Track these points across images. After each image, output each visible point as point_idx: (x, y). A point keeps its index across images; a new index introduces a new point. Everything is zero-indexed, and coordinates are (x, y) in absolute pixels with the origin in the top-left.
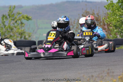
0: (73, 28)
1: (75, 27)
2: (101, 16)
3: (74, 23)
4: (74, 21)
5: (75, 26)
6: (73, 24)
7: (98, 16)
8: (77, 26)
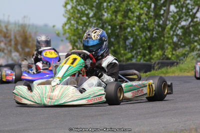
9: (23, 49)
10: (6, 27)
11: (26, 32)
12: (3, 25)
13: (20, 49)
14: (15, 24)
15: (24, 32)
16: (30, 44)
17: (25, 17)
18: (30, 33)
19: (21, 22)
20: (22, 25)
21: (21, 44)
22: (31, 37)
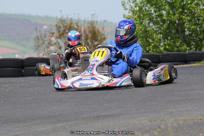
0: (43, 43)
1: (46, 43)
2: (81, 27)
3: (45, 37)
4: (45, 34)
5: (46, 40)
6: (43, 37)
7: (77, 26)
8: (49, 41)
9: (92, 43)
10: (77, 24)
11: (95, 28)
12: (74, 22)
13: (90, 43)
14: (85, 21)
15: (93, 28)
16: (99, 38)
17: (93, 15)
18: (98, 29)
19: (90, 19)
20: (91, 22)
21: (91, 39)
22: (99, 32)
